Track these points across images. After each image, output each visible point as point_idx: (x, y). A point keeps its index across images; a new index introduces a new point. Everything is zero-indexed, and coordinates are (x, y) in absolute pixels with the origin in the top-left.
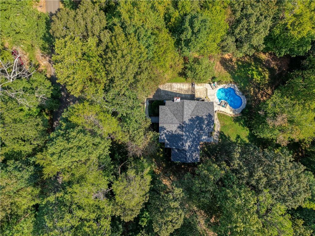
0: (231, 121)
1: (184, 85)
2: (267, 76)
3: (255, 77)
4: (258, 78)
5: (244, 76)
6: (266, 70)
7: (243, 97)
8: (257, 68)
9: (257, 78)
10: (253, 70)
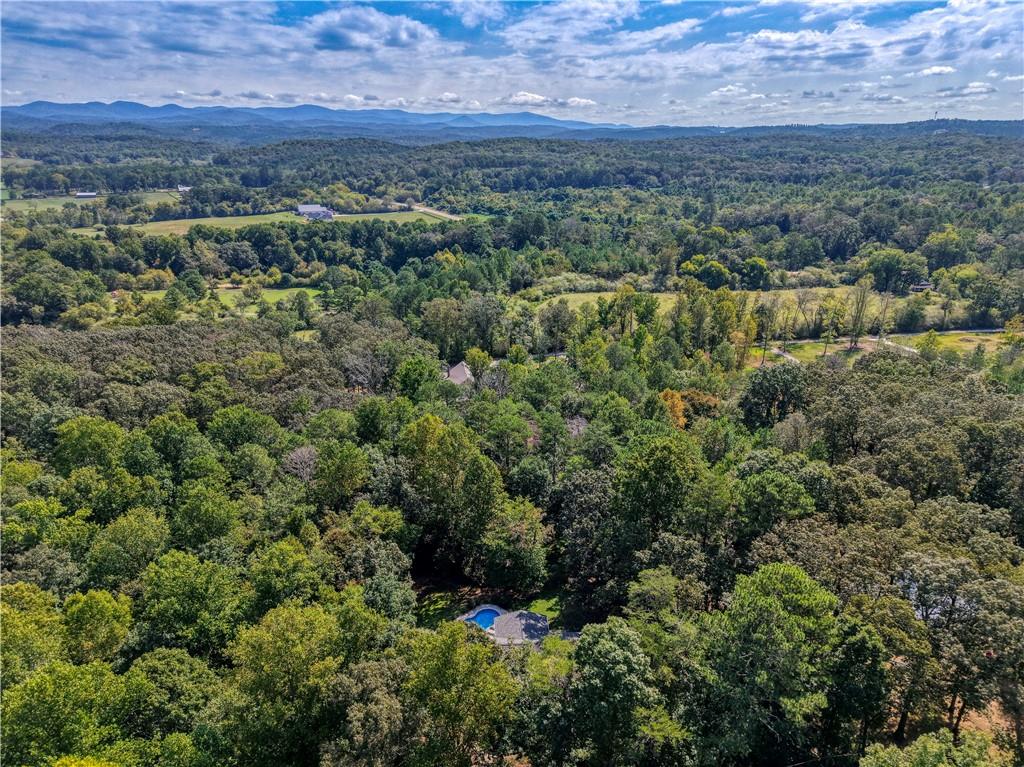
2: (437, 595)
3: (440, 606)
7: (478, 609)
8: (424, 606)
9: (441, 604)
10: (427, 610)
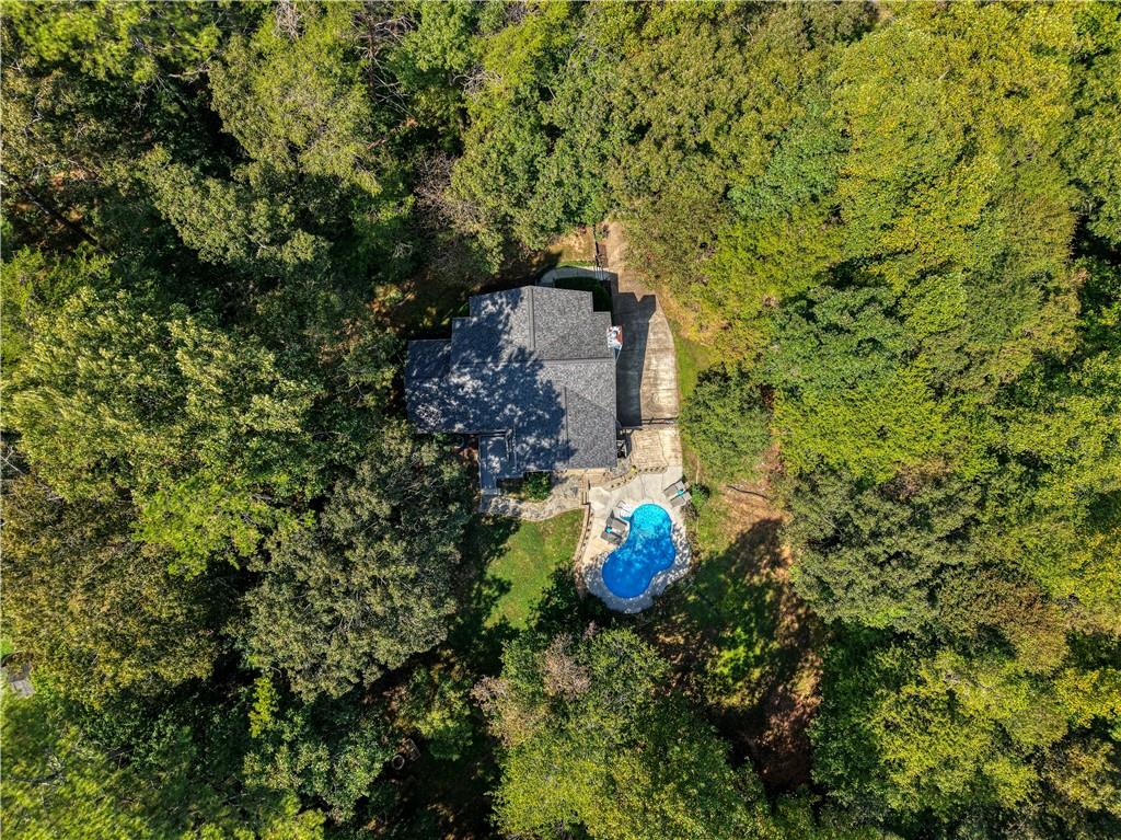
0: (557, 560)
1: (670, 394)
2: (735, 700)
3: (727, 655)
4: (724, 665)
5: (724, 610)
6: (757, 695)
7: (646, 598)
8: (759, 661)
9: (723, 661)
10: (750, 646)
